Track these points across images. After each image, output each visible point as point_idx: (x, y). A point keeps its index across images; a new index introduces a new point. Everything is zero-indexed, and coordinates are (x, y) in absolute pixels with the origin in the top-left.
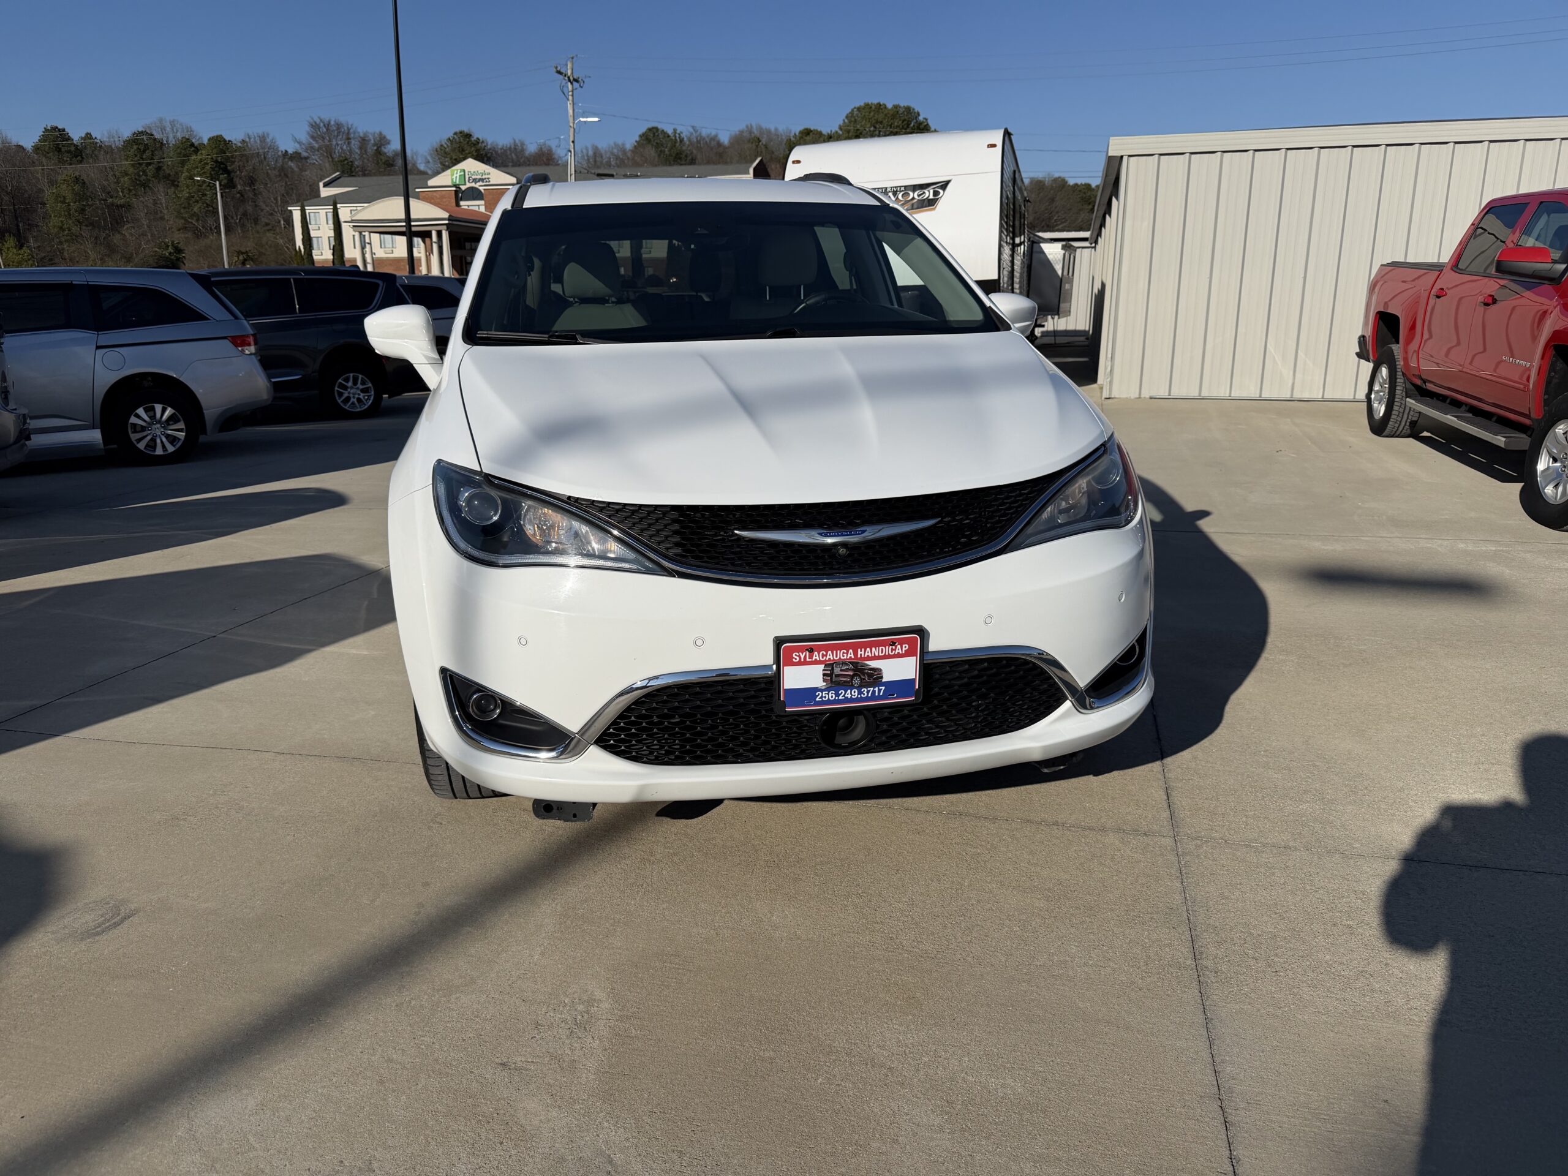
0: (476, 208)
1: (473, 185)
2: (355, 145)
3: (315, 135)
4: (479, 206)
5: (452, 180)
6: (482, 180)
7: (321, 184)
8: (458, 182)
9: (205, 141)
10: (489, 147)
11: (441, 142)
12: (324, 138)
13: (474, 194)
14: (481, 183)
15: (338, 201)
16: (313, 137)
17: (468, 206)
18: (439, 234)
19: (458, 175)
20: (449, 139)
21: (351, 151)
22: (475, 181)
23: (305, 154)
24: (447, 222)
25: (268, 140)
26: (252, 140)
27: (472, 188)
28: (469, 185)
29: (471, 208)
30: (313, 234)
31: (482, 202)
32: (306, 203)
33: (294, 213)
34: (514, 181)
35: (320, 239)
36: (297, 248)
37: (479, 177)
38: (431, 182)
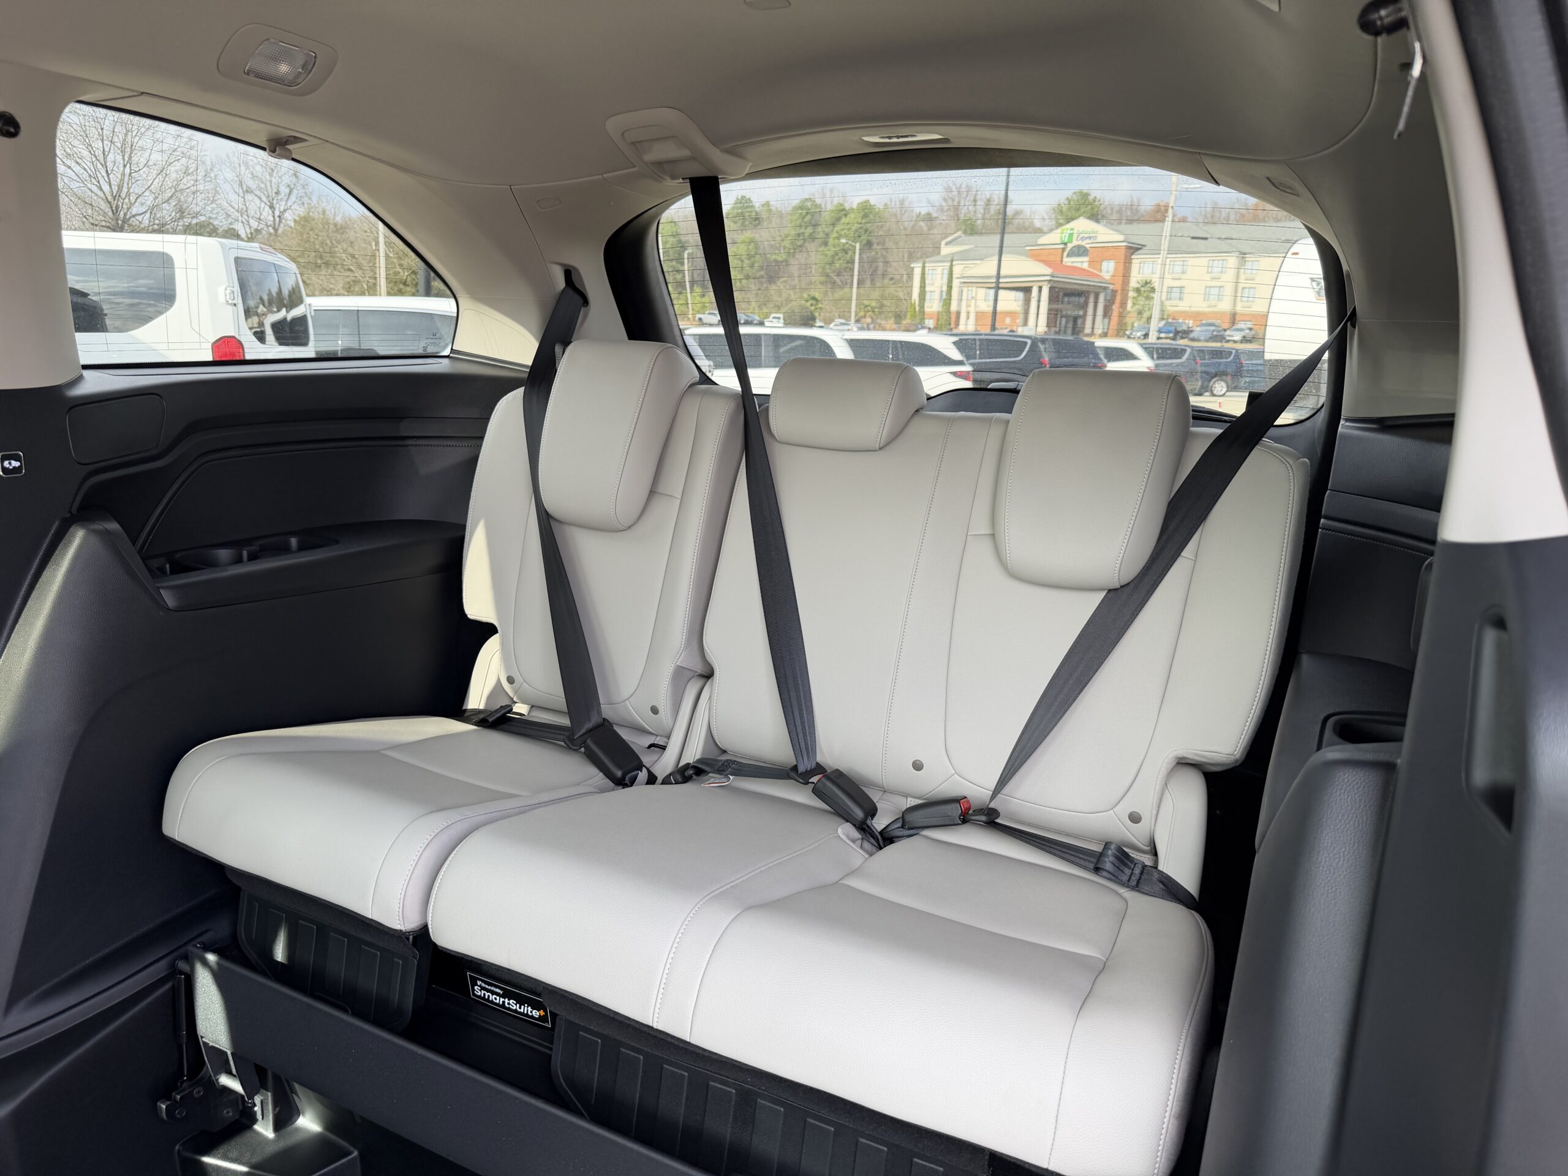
0: (1079, 265)
1: (1080, 243)
2: (981, 203)
3: (947, 197)
4: (1082, 262)
5: (1061, 238)
6: (1090, 238)
7: (943, 243)
8: (1066, 241)
9: (855, 206)
10: (1106, 204)
11: (1059, 201)
12: (953, 200)
13: (1080, 251)
14: (1088, 241)
15: (955, 258)
16: (945, 200)
17: (1073, 262)
18: (1040, 288)
19: (1067, 235)
20: (1068, 199)
21: (975, 212)
22: (1083, 239)
23: (935, 215)
24: (1048, 278)
25: (906, 204)
26: (893, 203)
27: (1079, 247)
28: (1075, 243)
29: (1074, 265)
30: (928, 289)
31: (1086, 259)
32: (927, 260)
33: (915, 269)
34: (1121, 238)
35: (933, 293)
36: (913, 301)
37: (1086, 235)
38: (1040, 241)
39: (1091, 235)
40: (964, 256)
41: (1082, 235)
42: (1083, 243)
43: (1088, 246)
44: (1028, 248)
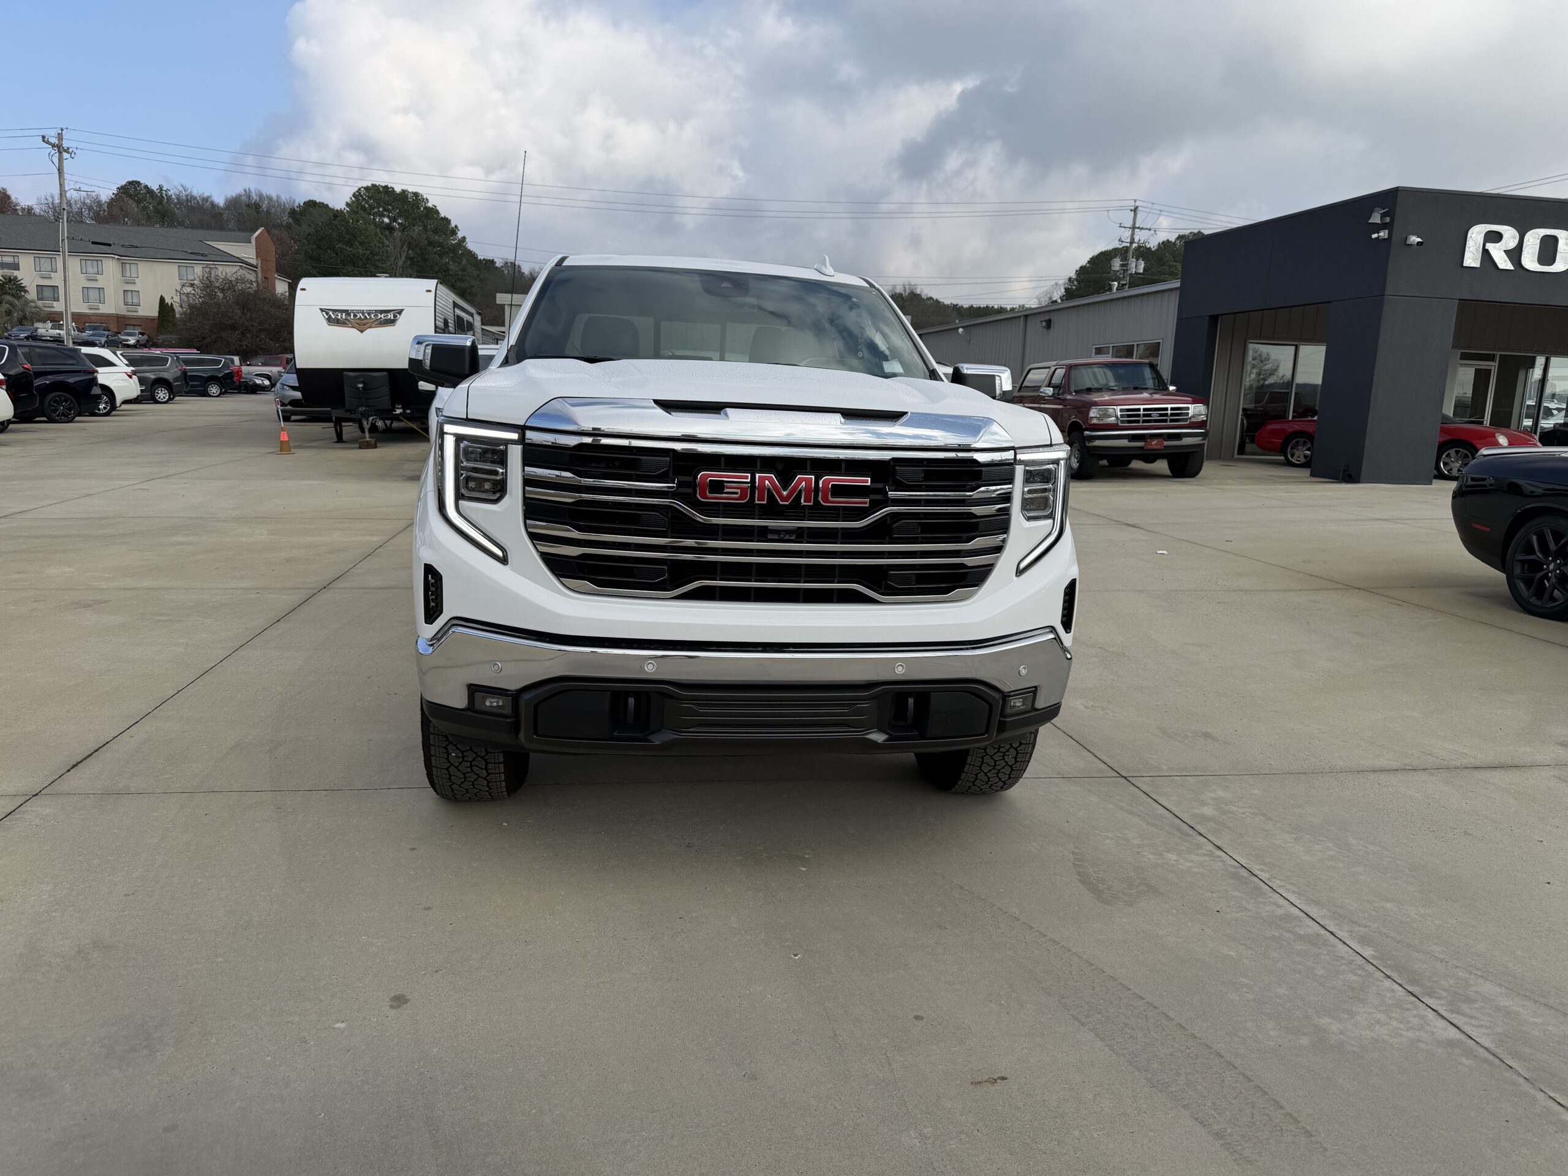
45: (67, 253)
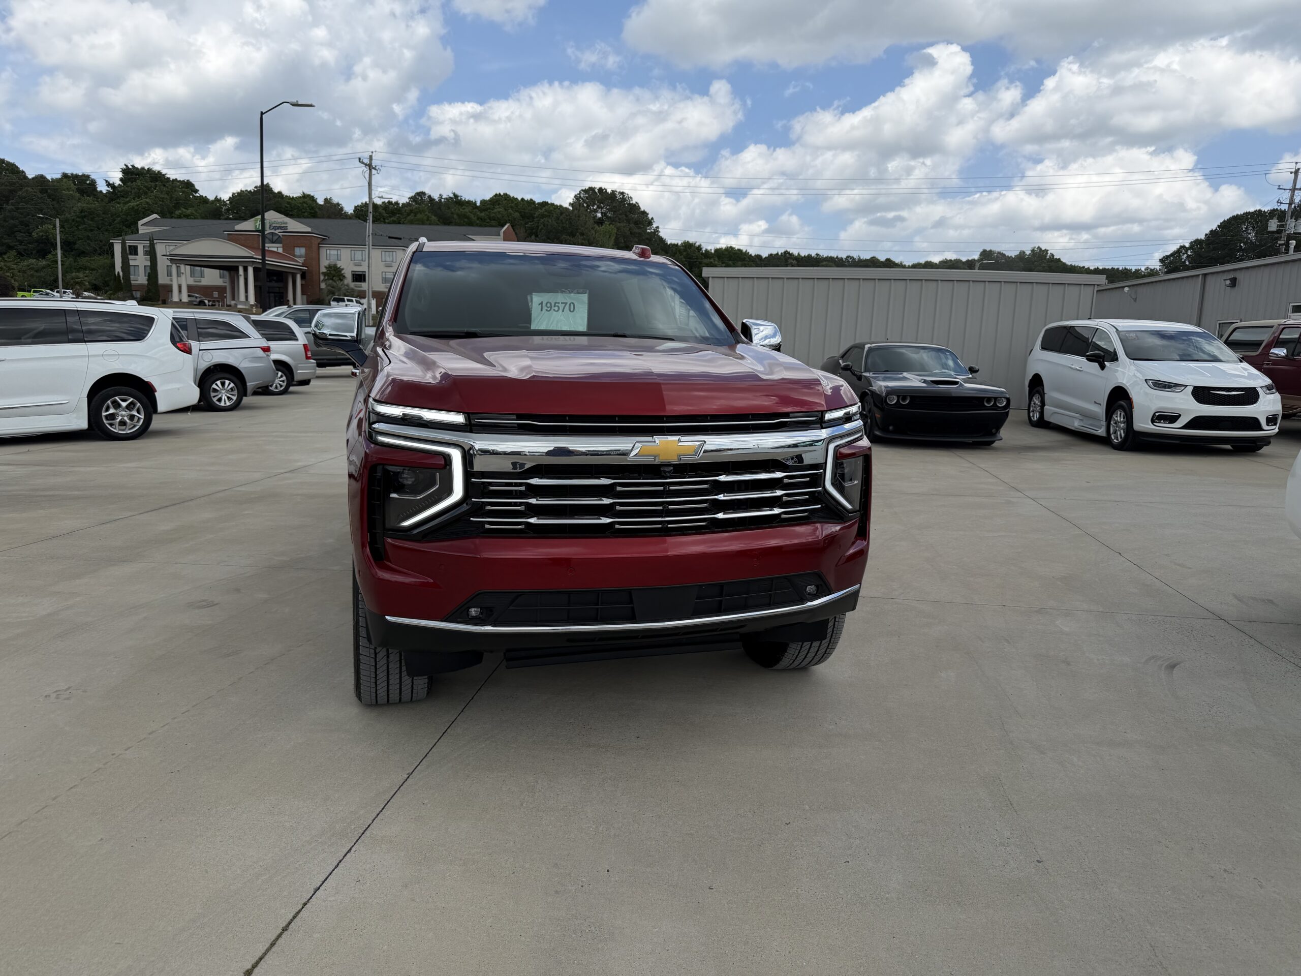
0: (275, 250)
1: (273, 231)
5: (256, 226)
6: (281, 228)
7: (139, 223)
8: (259, 228)
13: (274, 238)
14: (280, 230)
15: (155, 238)
18: (246, 269)
19: (260, 224)
22: (275, 228)
24: (250, 260)
27: (272, 234)
28: (269, 231)
29: (271, 249)
31: (281, 245)
32: (127, 237)
33: (115, 245)
34: (309, 230)
35: (137, 267)
36: (116, 273)
37: (278, 225)
38: (237, 227)
39: (282, 225)
40: (164, 237)
41: (274, 225)
42: (277, 232)
43: (280, 234)
44: (225, 233)
45: (371, 247)
